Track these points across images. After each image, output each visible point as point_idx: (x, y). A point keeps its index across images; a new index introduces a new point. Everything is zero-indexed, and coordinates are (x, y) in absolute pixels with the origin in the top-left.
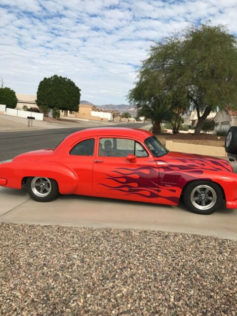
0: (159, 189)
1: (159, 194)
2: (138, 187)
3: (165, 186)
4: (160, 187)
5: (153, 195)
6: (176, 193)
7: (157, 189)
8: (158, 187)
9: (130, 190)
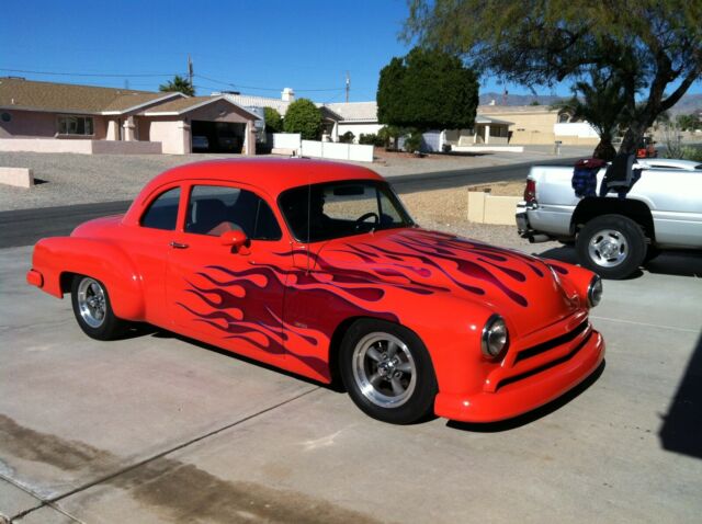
0: (285, 331)
1: (286, 345)
2: (244, 320)
3: (293, 324)
4: (285, 324)
5: (275, 348)
6: (318, 346)
7: (279, 330)
8: (282, 327)
9: (231, 326)
